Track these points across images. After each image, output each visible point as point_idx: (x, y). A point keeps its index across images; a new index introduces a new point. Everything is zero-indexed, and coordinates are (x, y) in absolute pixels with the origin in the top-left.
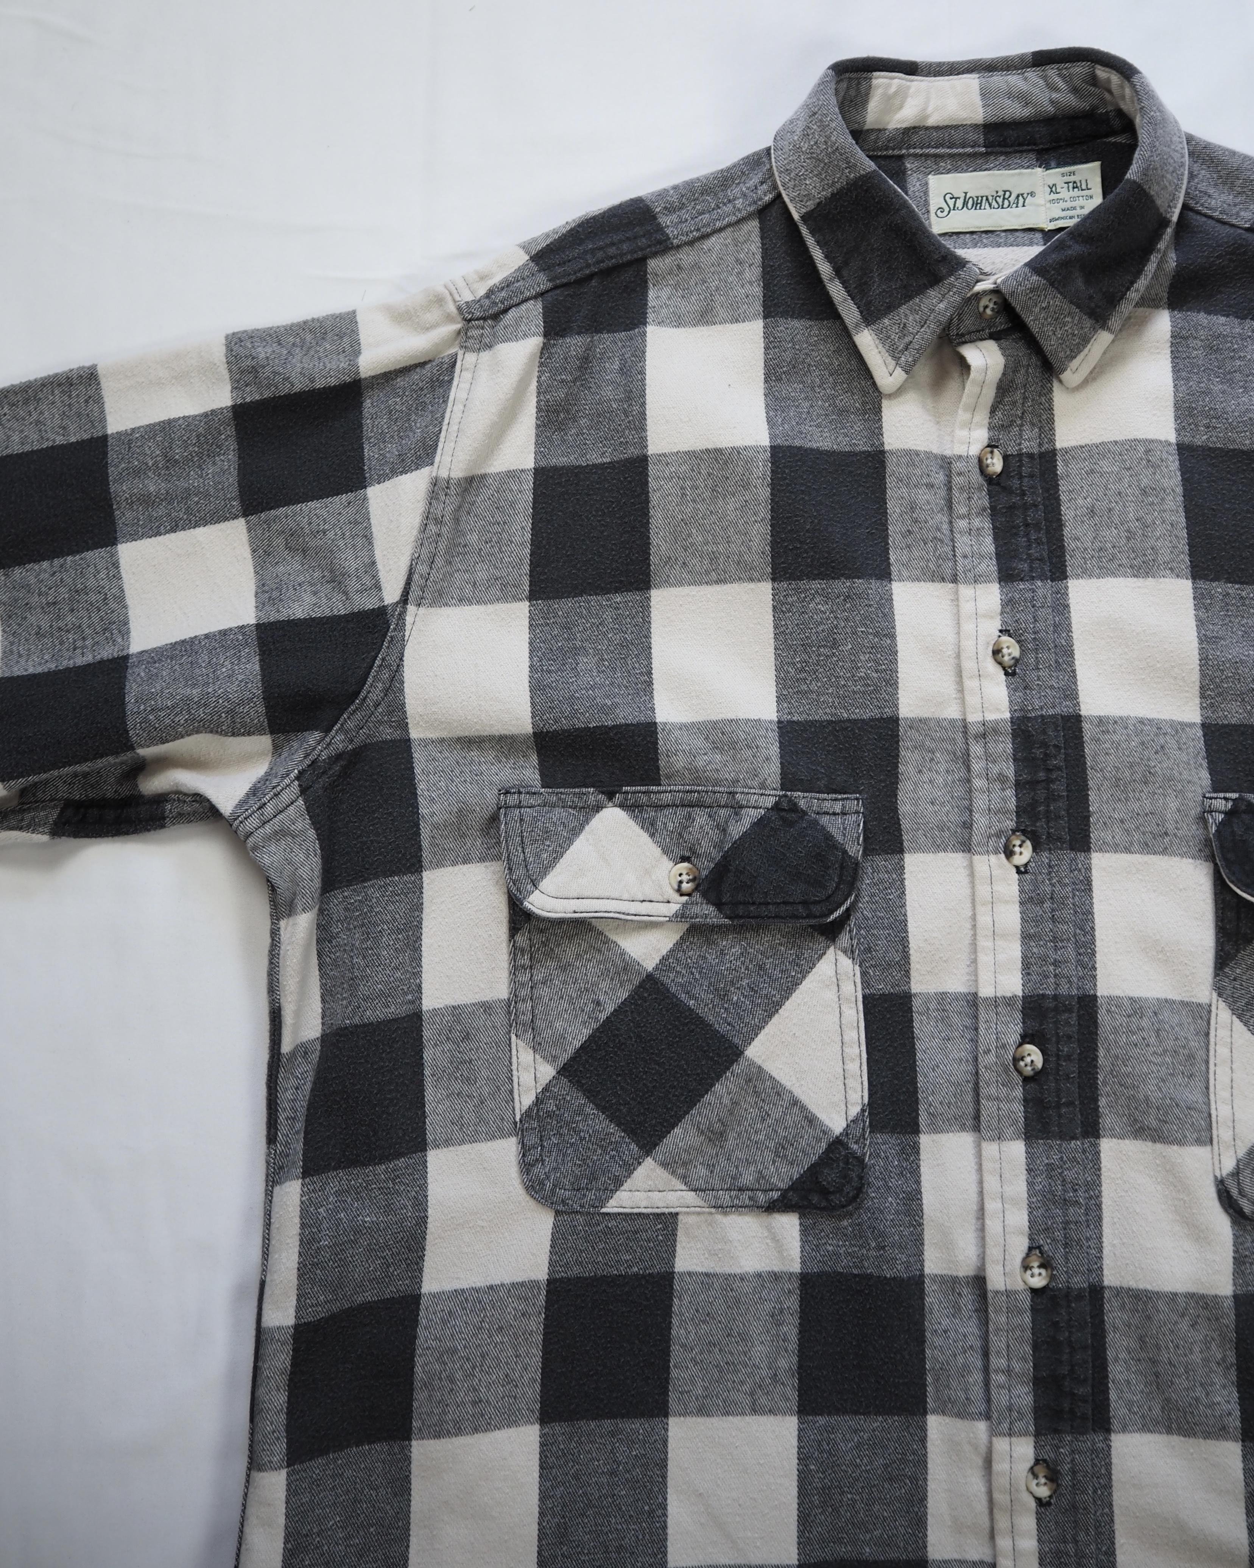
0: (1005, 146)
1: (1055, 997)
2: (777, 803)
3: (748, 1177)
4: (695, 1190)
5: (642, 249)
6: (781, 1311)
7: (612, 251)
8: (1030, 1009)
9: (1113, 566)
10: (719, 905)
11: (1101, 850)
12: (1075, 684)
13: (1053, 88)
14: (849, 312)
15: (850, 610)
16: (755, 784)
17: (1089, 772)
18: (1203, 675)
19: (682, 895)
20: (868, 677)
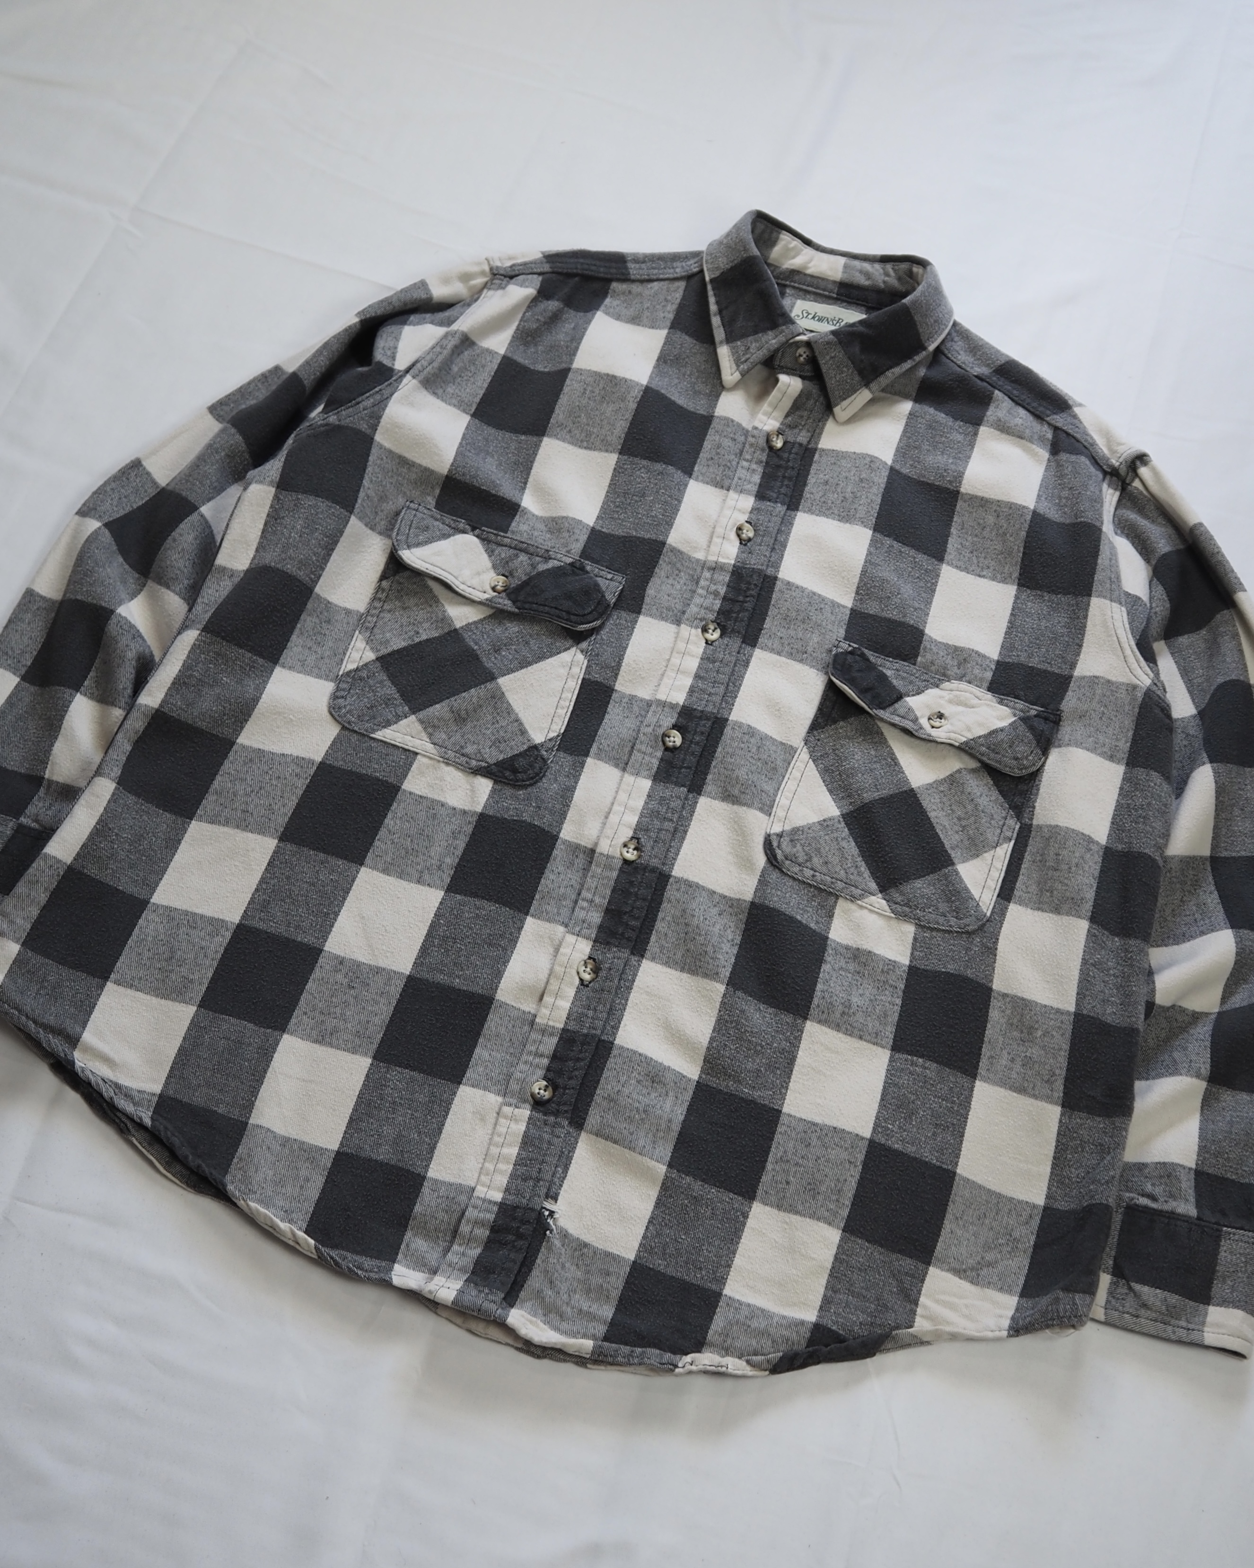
0: (849, 298)
1: (702, 712)
2: (573, 563)
3: (470, 749)
4: (435, 744)
5: (611, 274)
6: (460, 832)
7: (593, 268)
8: (685, 714)
9: (828, 512)
10: (514, 602)
11: (762, 649)
12: (781, 561)
13: (887, 274)
14: (719, 333)
15: (660, 480)
16: (565, 550)
17: (771, 607)
18: (861, 580)
19: (495, 591)
20: (656, 516)
